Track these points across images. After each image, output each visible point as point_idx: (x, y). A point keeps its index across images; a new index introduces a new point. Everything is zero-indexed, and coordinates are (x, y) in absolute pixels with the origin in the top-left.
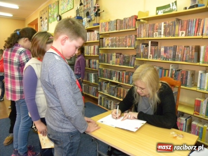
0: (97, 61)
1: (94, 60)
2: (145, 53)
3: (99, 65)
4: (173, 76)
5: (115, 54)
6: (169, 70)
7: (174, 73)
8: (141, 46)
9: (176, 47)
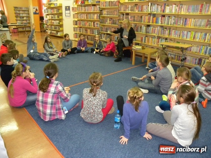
0: (99, 23)
1: (97, 23)
2: (123, 19)
3: (100, 25)
5: (109, 19)
8: (121, 15)
9: (134, 16)
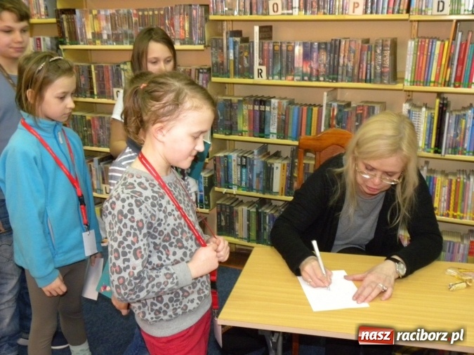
2: (241, 62)
4: (334, 123)
6: (322, 106)
7: (335, 113)
8: (227, 40)
9: (338, 43)
